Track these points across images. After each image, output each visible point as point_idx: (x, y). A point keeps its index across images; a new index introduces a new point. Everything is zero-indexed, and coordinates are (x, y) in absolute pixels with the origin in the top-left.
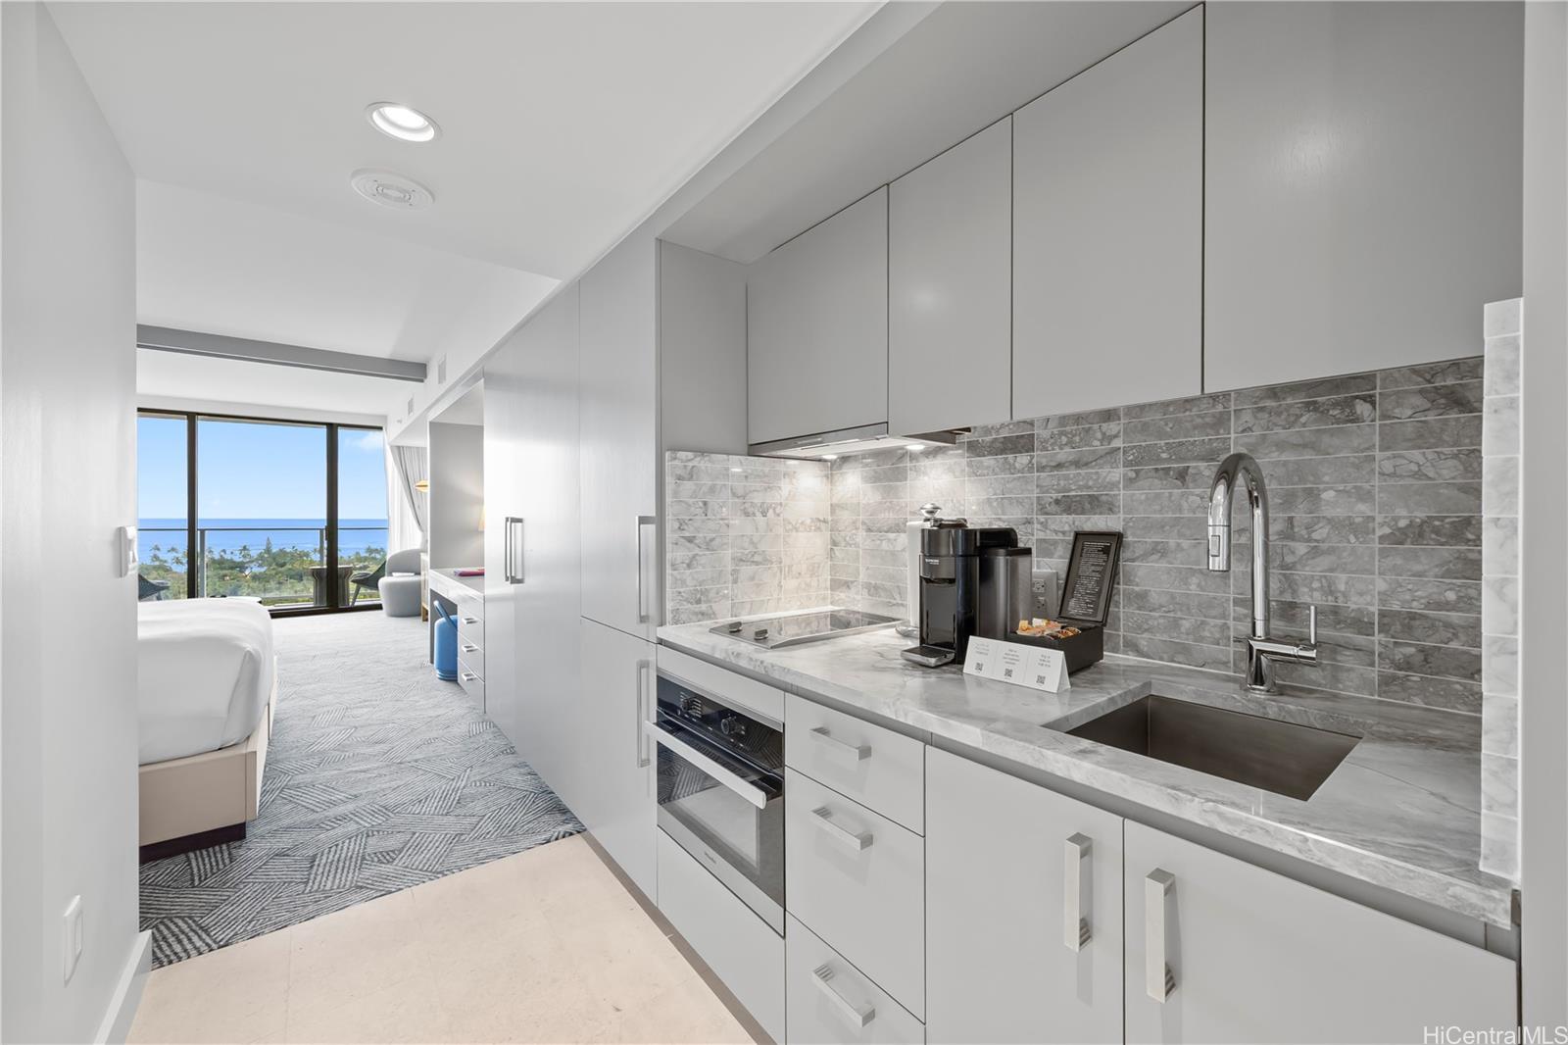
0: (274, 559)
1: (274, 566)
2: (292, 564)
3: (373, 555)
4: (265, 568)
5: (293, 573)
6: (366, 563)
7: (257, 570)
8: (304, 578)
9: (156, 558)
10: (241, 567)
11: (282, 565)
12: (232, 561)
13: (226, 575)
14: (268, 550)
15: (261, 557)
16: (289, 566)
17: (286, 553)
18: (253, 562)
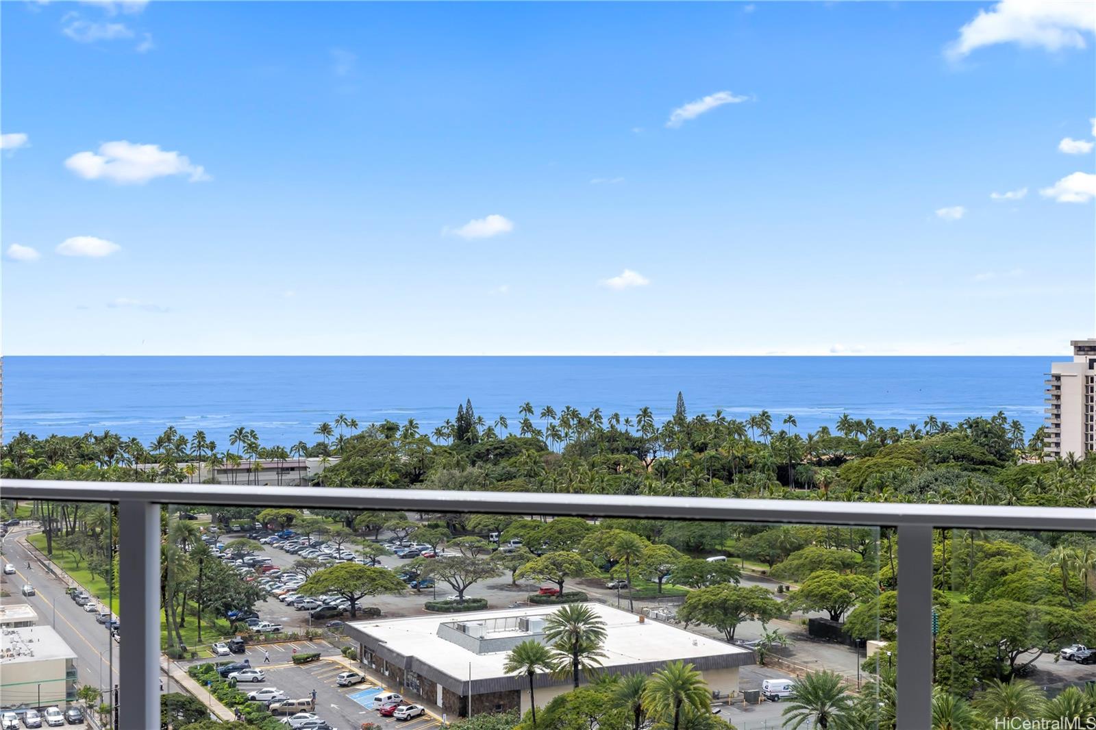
0: (689, 435)
1: (689, 451)
2: (717, 446)
3: (852, 436)
4: (676, 452)
5: (718, 465)
6: (840, 453)
7: (664, 456)
8: (736, 477)
9: (527, 425)
10: (638, 449)
11: (702, 449)
12: (629, 438)
13: (617, 464)
14: (680, 419)
15: (669, 432)
17: (707, 424)
18: (657, 439)
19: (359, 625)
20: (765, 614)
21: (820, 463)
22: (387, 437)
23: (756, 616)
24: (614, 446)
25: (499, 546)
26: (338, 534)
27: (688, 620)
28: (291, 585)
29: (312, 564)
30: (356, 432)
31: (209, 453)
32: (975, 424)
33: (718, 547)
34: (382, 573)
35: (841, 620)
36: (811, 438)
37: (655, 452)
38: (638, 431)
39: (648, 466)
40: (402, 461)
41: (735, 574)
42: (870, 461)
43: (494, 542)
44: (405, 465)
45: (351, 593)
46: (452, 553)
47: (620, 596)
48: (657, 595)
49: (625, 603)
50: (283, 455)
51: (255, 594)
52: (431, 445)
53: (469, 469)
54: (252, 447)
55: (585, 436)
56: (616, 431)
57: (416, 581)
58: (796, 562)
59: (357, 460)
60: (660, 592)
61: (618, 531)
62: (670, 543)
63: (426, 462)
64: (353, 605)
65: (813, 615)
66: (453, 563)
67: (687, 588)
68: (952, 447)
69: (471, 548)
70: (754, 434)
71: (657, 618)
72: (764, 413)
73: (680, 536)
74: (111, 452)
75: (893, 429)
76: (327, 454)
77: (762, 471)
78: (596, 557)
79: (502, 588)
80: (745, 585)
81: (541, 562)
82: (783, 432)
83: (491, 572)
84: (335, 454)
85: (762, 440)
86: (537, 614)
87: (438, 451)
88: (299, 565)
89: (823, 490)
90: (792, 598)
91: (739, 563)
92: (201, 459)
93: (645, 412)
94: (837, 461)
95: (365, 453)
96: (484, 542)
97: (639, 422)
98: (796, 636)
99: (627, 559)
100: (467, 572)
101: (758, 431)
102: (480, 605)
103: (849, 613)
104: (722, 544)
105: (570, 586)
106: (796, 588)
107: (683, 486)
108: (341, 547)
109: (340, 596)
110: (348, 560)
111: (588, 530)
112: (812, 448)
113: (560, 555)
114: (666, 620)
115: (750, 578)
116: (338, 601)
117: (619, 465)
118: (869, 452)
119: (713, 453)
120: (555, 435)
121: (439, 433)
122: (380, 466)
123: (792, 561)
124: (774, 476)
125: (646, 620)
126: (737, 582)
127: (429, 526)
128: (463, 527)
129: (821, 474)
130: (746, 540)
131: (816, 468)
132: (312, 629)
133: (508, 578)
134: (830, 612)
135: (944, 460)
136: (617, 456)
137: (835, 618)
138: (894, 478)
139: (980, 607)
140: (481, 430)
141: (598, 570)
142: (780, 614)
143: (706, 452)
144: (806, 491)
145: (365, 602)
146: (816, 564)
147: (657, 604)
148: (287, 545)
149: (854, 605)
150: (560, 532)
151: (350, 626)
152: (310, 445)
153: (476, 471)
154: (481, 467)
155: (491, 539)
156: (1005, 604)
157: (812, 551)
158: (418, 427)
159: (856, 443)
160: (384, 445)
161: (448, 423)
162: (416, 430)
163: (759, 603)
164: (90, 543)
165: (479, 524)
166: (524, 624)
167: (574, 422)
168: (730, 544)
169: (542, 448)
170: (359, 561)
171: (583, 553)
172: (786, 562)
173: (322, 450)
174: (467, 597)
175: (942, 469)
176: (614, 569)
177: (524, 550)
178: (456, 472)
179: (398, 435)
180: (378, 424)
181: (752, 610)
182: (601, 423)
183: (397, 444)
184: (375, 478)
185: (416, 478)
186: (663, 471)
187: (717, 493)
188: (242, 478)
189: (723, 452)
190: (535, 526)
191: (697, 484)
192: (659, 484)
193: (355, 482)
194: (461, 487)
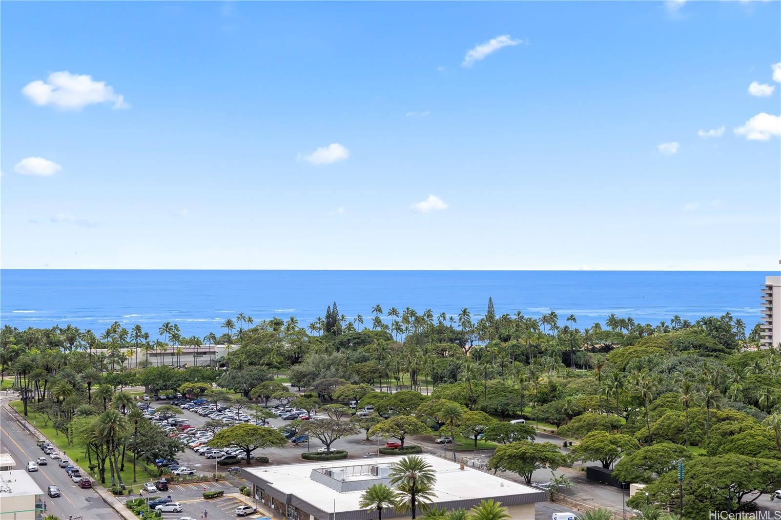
0: (497, 329)
1: (496, 341)
2: (517, 337)
3: (617, 330)
4: (487, 342)
5: (518, 352)
6: (608, 343)
7: (478, 344)
8: (532, 361)
9: (377, 322)
10: (459, 339)
11: (506, 340)
12: (452, 331)
13: (444, 350)
14: (490, 316)
15: (482, 327)
17: (510, 321)
18: (473, 332)
19: (252, 470)
20: (554, 464)
21: (594, 350)
22: (275, 330)
23: (548, 465)
24: (441, 337)
25: (357, 411)
26: (238, 401)
27: (496, 468)
28: (203, 440)
29: (218, 424)
30: (252, 326)
31: (144, 341)
32: (709, 322)
33: (519, 413)
34: (270, 432)
35: (611, 468)
36: (587, 331)
37: (472, 341)
38: (459, 326)
39: (466, 352)
40: (285, 348)
41: (531, 433)
42: (632, 349)
43: (353, 408)
44: (288, 350)
45: (247, 446)
46: (322, 416)
47: (445, 450)
48: (474, 448)
49: (450, 454)
50: (198, 343)
51: (175, 447)
52: (307, 336)
53: (335, 354)
54: (175, 337)
55: (420, 330)
56: (443, 326)
57: (294, 437)
58: (577, 424)
59: (252, 347)
60: (476, 446)
61: (444, 400)
62: (484, 409)
63: (303, 348)
64: (248, 454)
65: (590, 464)
66: (322, 424)
67: (495, 443)
68: (692, 338)
69: (335, 413)
70: (545, 329)
71: (473, 466)
72: (552, 313)
73: (490, 404)
74: (71, 340)
75: (648, 325)
76: (230, 342)
77: (551, 356)
78: (428, 420)
79: (358, 442)
80: (539, 441)
81: (387, 423)
82: (566, 327)
83: (351, 431)
84: (236, 342)
85: (551, 333)
86: (386, 462)
87: (312, 341)
88: (209, 425)
89: (596, 370)
90: (574, 451)
91: (534, 425)
92: (137, 346)
93: (465, 312)
94: (607, 349)
95: (258, 341)
96: (346, 408)
97: (460, 319)
98: (577, 480)
99: (451, 422)
100: (333, 431)
102: (342, 456)
103: (617, 463)
104: (521, 411)
105: (409, 442)
106: (577, 443)
107: (492, 367)
108: (240, 412)
109: (239, 448)
110: (245, 421)
111: (422, 399)
112: (588, 339)
113: (402, 418)
114: (480, 468)
115: (543, 436)
116: (237, 452)
117: (446, 351)
118: (630, 342)
119: (515, 342)
120: (399, 329)
121: (313, 327)
122: (269, 351)
123: (574, 423)
124: (560, 359)
125: (465, 467)
126: (533, 439)
127: (305, 396)
128: (330, 397)
129: (595, 358)
130: (539, 407)
131: (591, 354)
132: (217, 473)
133: (363, 435)
134: (603, 462)
135: (686, 349)
136: (444, 345)
137: (606, 466)
138: (649, 361)
139: (715, 459)
140: (343, 325)
141: (430, 429)
142: (565, 463)
143: (510, 342)
144: (584, 371)
145: (257, 453)
146: (591, 426)
147: (473, 456)
148: (200, 410)
149: (620, 457)
150: (402, 401)
151: (246, 471)
152: (218, 336)
153: (340, 355)
154: (343, 353)
155: (351, 406)
156: (733, 457)
157: (588, 415)
158: (297, 323)
159: (620, 335)
160: (272, 336)
161: (319, 320)
162: (296, 324)
163: (550, 455)
164: (55, 408)
165: (342, 395)
166: (375, 470)
167: (412, 319)
168: (528, 411)
169: (389, 338)
170: (253, 423)
171: (419, 417)
172: (570, 424)
173: (228, 340)
174: (332, 449)
175: (685, 355)
176: (442, 428)
177: (375, 414)
178: (325, 356)
179: (283, 328)
180: (268, 320)
181: (544, 460)
182: (432, 320)
183: (281, 335)
184: (265, 360)
185: (296, 360)
186: (478, 355)
187: (518, 372)
188: (168, 360)
189: (522, 342)
190: (383, 396)
191: (503, 365)
192: (474, 365)
193: (251, 364)
194: (328, 367)
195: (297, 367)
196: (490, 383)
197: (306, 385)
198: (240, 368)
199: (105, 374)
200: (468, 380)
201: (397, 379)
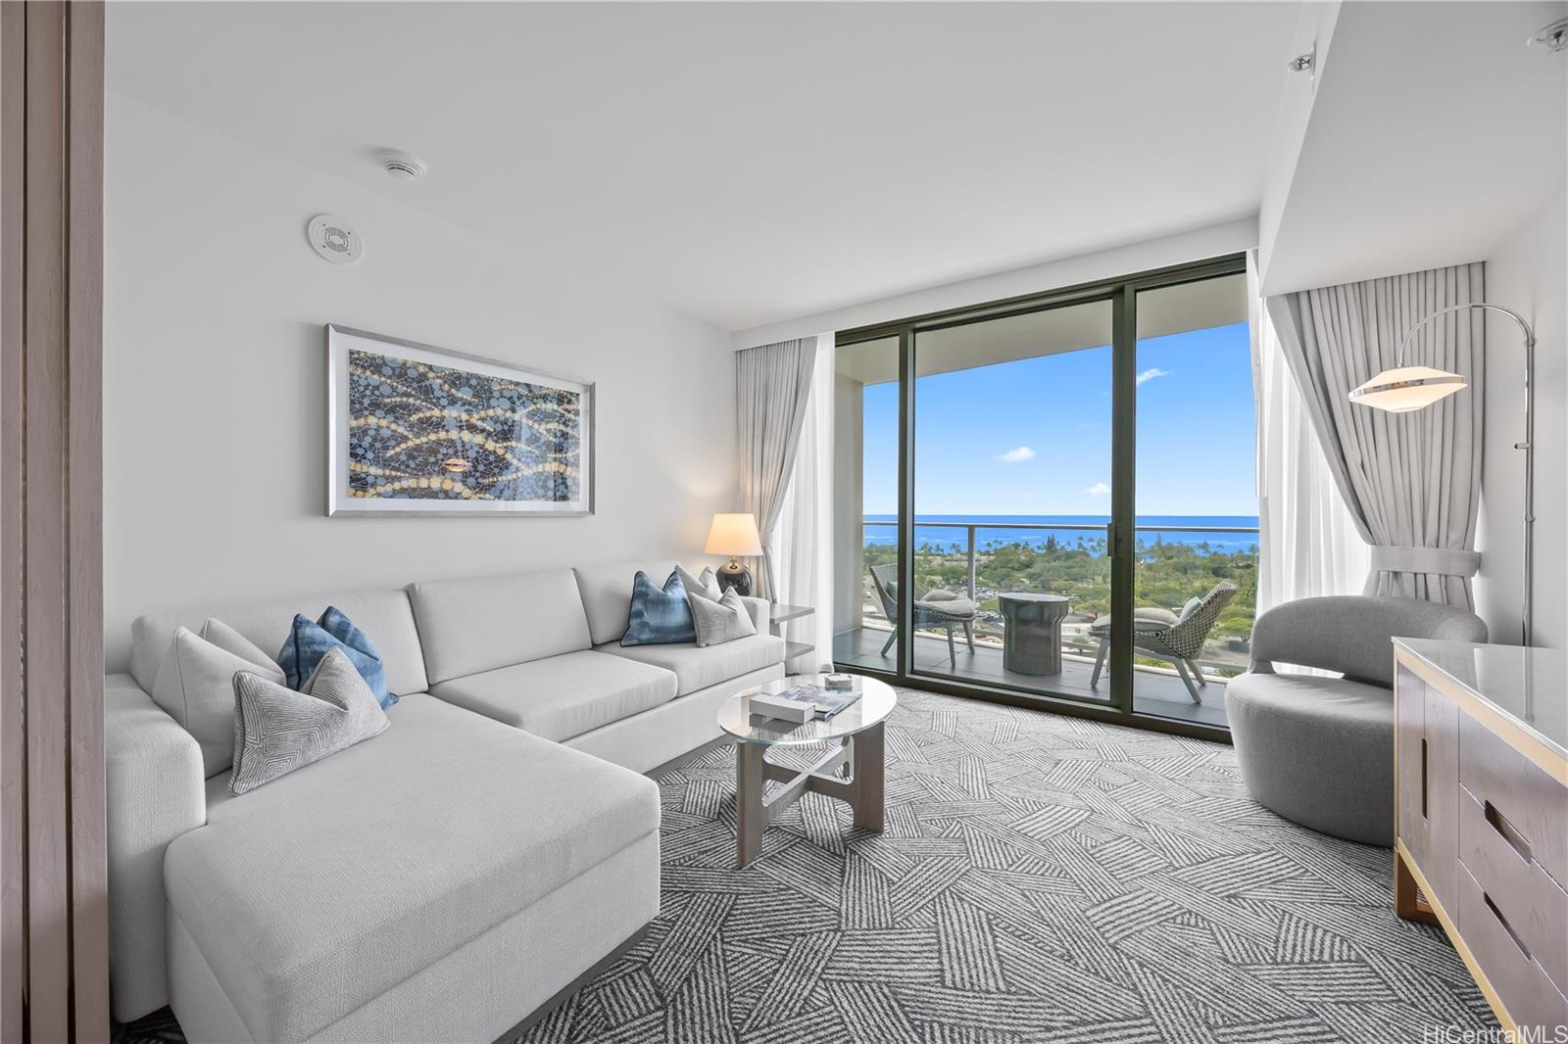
0: (1163, 552)
1: (1163, 559)
8: (1189, 572)
9: (1080, 545)
14: (1159, 544)
16: (1174, 560)
21: (1239, 567)
22: (1016, 549)
26: (994, 587)
29: (983, 599)
30: (1003, 546)
40: (1022, 559)
52: (1035, 552)
53: (1053, 563)
54: (959, 551)
62: (1153, 600)
63: (1033, 559)
70: (1200, 553)
82: (1216, 552)
85: (1204, 555)
87: (1038, 555)
90: (1220, 630)
92: (938, 555)
95: (1005, 555)
98: (1222, 648)
101: (1202, 551)
113: (1096, 602)
121: (1039, 547)
122: (1012, 560)
124: (1210, 572)
129: (1237, 572)
132: (983, 625)
140: (1058, 547)
152: (983, 551)
153: (1055, 564)
154: (1058, 562)
160: (1014, 552)
161: (1043, 545)
166: (1078, 631)
169: (1088, 556)
173: (987, 553)
177: (1078, 599)
178: (1047, 564)
179: (1020, 548)
180: (1012, 545)
183: (1020, 552)
184: (1010, 565)
185: (1028, 566)
186: (1149, 567)
187: (1178, 579)
188: (955, 563)
189: (1182, 560)
190: (1085, 589)
191: (1167, 574)
192: (1147, 574)
193: (1002, 567)
194: (1048, 571)
195: (1029, 570)
196: (1158, 584)
197: (1036, 579)
198: (995, 569)
199: (921, 569)
200: (1142, 582)
201: (1094, 580)
